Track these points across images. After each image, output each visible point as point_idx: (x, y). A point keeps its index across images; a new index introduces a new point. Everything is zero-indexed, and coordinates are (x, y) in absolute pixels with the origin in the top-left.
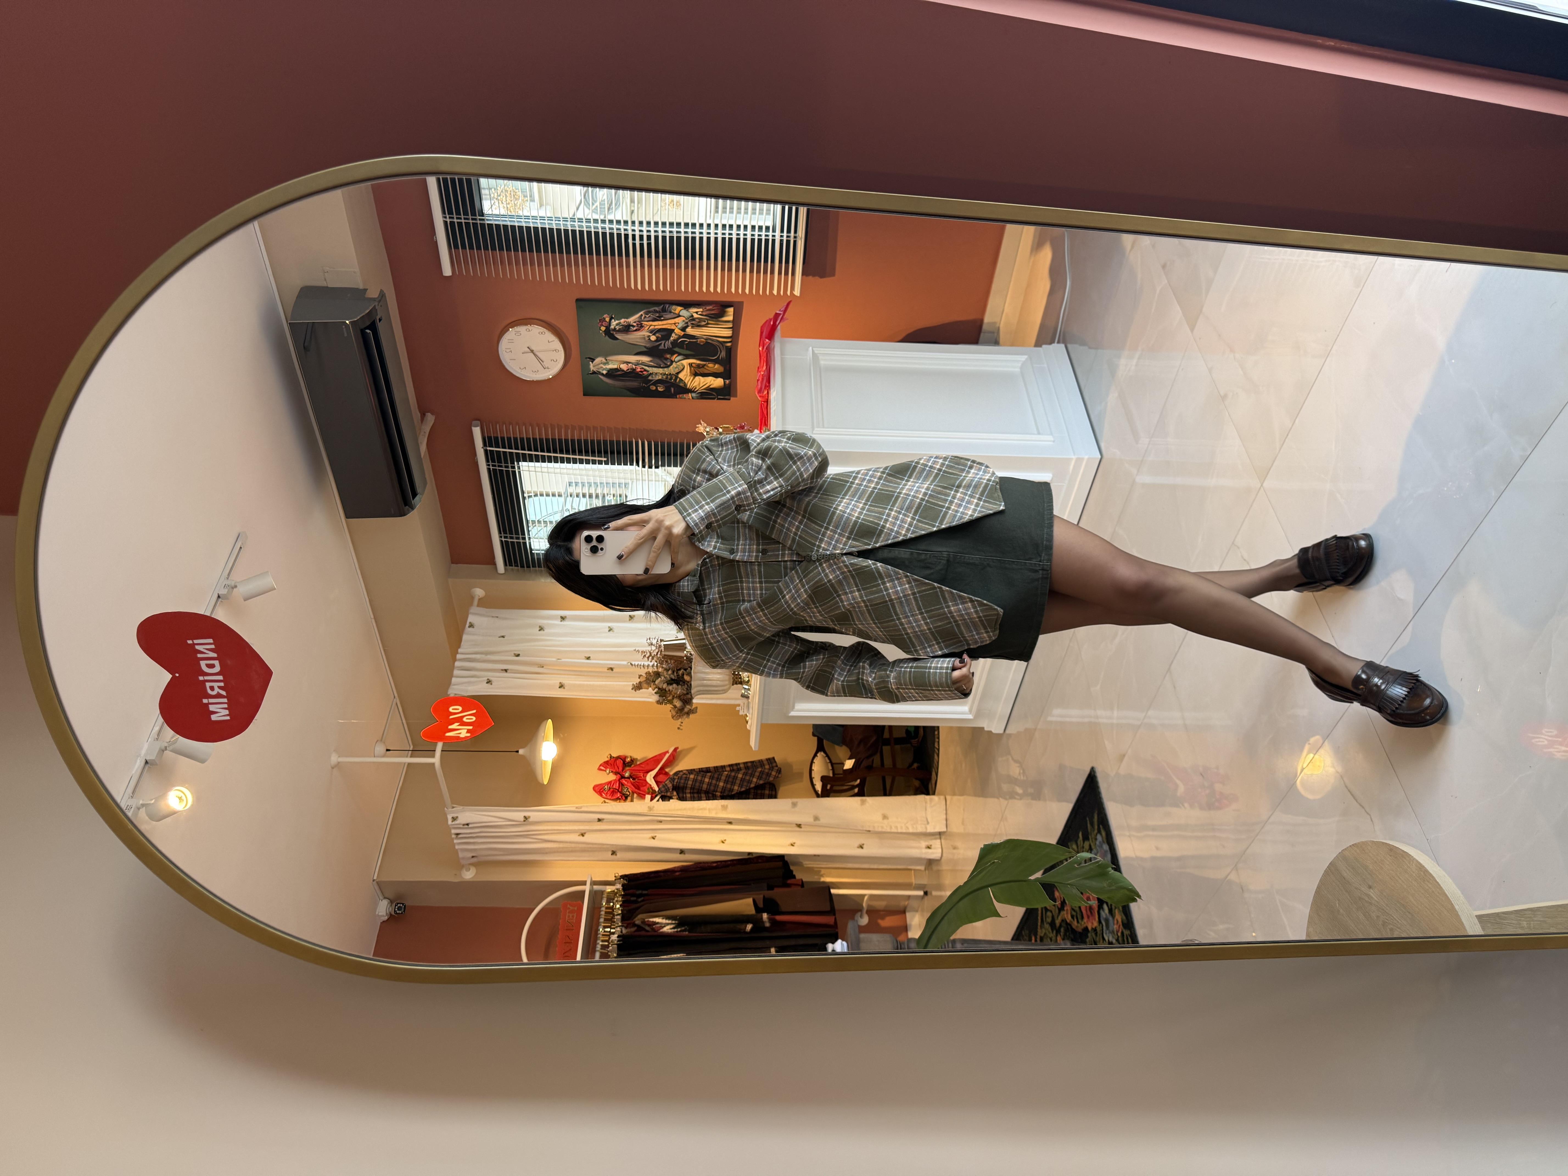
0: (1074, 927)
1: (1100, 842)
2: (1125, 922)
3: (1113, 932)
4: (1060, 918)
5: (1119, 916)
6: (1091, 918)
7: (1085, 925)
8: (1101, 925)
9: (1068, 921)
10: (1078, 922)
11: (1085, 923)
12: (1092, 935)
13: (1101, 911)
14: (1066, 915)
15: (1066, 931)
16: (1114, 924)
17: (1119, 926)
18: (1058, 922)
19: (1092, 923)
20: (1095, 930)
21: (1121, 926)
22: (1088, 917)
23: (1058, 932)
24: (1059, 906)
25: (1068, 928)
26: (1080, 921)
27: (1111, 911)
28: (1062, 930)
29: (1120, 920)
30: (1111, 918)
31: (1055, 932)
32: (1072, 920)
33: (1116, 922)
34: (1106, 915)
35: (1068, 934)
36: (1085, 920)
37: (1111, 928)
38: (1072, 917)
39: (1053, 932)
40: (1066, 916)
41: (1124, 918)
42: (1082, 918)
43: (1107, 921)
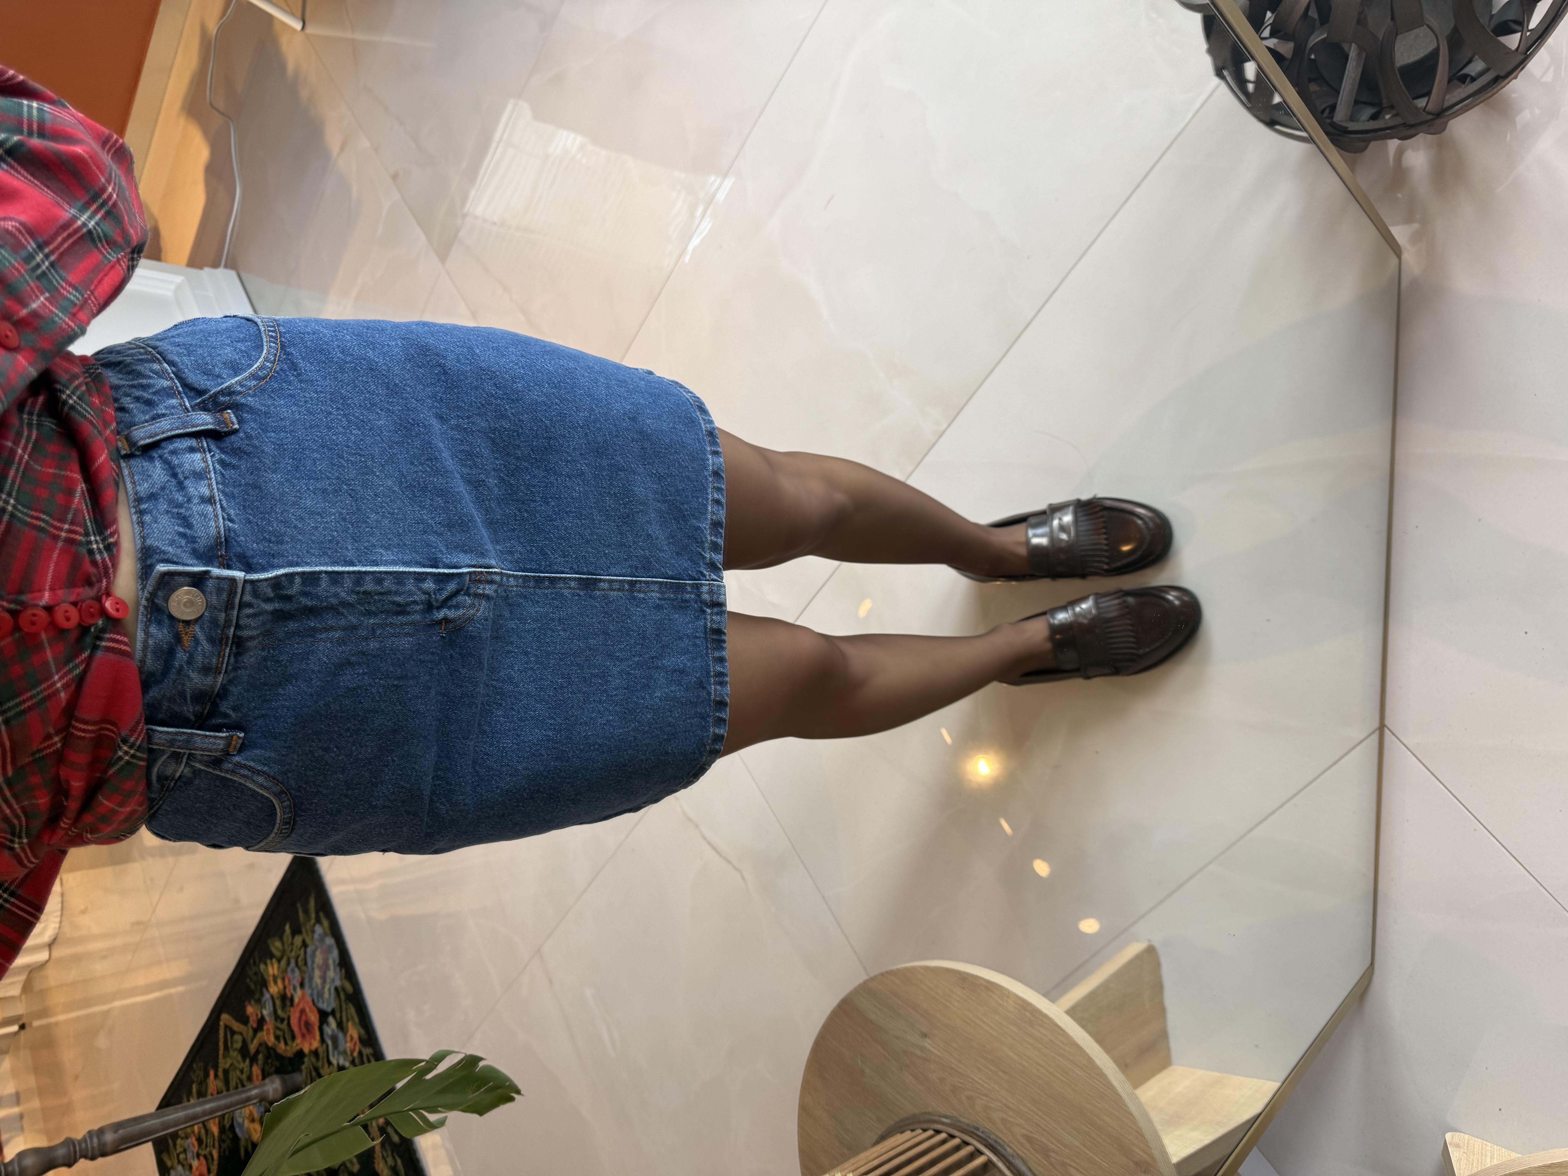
0: (279, 1051)
1: (320, 935)
2: (365, 1037)
3: (344, 1052)
4: (256, 1042)
5: (354, 1031)
6: (308, 1037)
7: (298, 1048)
8: (325, 1045)
9: (270, 1044)
10: (286, 1043)
11: (297, 1045)
12: (310, 1060)
13: (325, 1027)
14: (268, 1036)
15: (267, 1058)
16: (346, 1042)
17: (355, 1044)
18: (253, 1048)
19: (311, 1044)
20: (315, 1053)
21: (358, 1044)
22: (303, 1036)
23: (254, 1060)
24: (255, 1025)
25: (269, 1053)
26: (289, 1042)
27: (340, 1025)
28: (260, 1057)
29: (356, 1036)
30: (340, 1035)
31: (248, 1061)
32: (276, 1042)
33: (349, 1038)
34: (333, 1030)
35: (270, 1061)
36: (299, 1040)
37: (341, 1048)
38: (277, 1038)
39: (244, 1061)
40: (266, 1038)
41: (363, 1032)
42: (293, 1038)
43: (335, 1039)
